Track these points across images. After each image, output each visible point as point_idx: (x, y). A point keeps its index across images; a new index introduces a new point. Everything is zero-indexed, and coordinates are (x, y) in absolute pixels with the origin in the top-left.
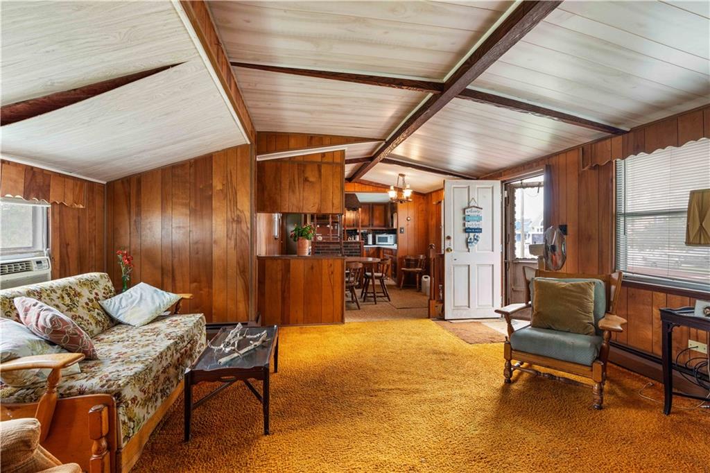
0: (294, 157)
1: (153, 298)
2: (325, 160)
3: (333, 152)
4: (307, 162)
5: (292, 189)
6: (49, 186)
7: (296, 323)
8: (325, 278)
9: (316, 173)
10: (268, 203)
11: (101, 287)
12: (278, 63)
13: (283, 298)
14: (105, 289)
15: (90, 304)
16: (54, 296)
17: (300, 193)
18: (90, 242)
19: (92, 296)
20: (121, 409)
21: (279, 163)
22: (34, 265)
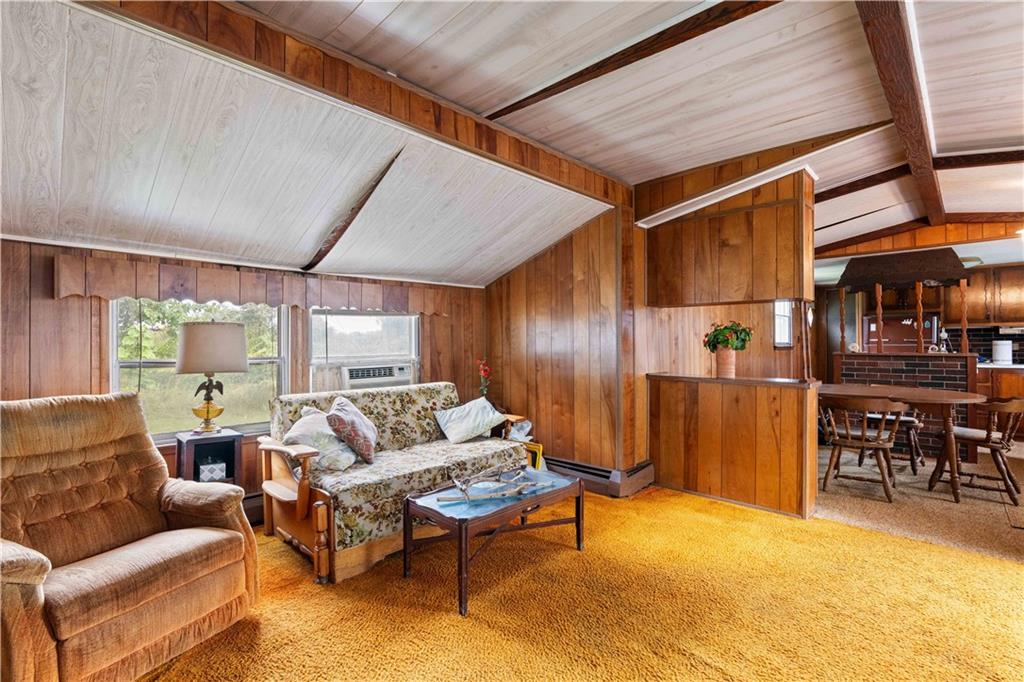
0: (704, 208)
1: (477, 415)
2: (760, 201)
3: (777, 181)
4: (724, 212)
5: (700, 263)
6: (408, 298)
7: (708, 491)
8: (763, 422)
9: (743, 228)
10: (663, 292)
11: (442, 397)
12: (521, 93)
13: (688, 448)
14: (446, 400)
15: (423, 413)
16: (387, 400)
17: (713, 270)
18: (466, 351)
19: (428, 406)
20: (337, 512)
21: (678, 225)
22: (396, 372)
